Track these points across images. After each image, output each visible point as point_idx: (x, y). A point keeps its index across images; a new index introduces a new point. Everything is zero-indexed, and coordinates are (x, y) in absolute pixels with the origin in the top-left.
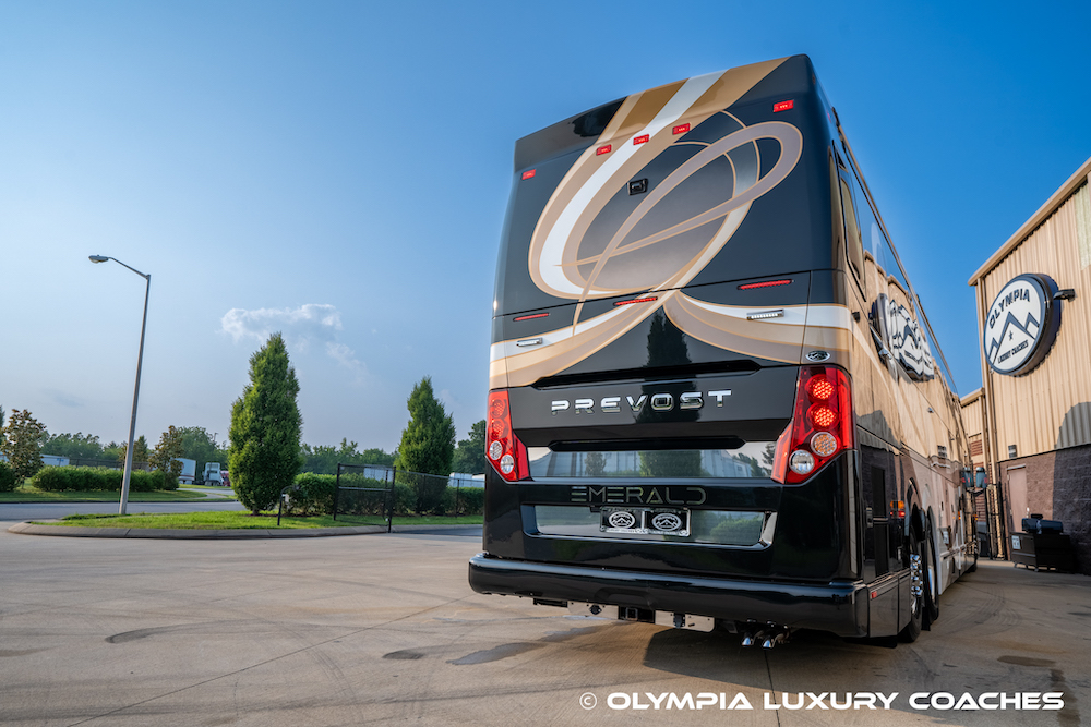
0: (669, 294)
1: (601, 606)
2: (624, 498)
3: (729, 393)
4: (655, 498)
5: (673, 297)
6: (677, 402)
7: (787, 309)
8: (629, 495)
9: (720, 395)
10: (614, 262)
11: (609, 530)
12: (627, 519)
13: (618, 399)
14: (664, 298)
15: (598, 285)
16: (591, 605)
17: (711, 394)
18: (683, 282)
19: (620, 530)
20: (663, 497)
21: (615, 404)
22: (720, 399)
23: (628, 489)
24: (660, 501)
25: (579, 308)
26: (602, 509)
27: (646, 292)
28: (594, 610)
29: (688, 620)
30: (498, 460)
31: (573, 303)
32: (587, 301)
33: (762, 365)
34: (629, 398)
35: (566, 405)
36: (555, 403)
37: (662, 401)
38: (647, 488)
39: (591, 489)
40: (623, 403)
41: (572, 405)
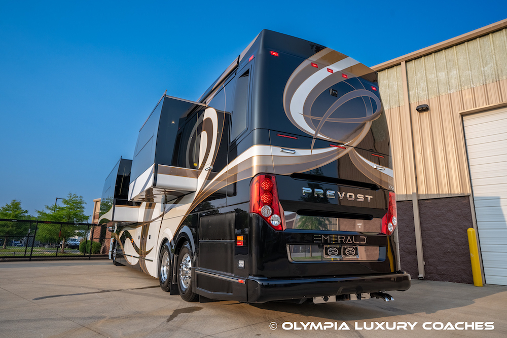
1: (328, 297)
2: (337, 241)
3: (372, 197)
4: (349, 241)
5: (351, 150)
6: (356, 198)
7: (386, 168)
8: (339, 239)
9: (369, 197)
10: (327, 124)
11: (328, 257)
12: (335, 251)
13: (334, 192)
14: (349, 149)
15: (322, 133)
16: (323, 297)
17: (366, 196)
18: (355, 145)
19: (333, 257)
20: (352, 241)
21: (333, 194)
22: (369, 199)
23: (339, 236)
25: (314, 141)
26: (325, 246)
27: (342, 144)
28: (326, 299)
29: (362, 296)
30: (268, 217)
31: (310, 137)
32: (317, 139)
33: (379, 187)
34: (339, 192)
35: (310, 190)
36: (303, 188)
37: (351, 196)
38: (346, 236)
39: (323, 236)
40: (336, 194)
41: (313, 191)
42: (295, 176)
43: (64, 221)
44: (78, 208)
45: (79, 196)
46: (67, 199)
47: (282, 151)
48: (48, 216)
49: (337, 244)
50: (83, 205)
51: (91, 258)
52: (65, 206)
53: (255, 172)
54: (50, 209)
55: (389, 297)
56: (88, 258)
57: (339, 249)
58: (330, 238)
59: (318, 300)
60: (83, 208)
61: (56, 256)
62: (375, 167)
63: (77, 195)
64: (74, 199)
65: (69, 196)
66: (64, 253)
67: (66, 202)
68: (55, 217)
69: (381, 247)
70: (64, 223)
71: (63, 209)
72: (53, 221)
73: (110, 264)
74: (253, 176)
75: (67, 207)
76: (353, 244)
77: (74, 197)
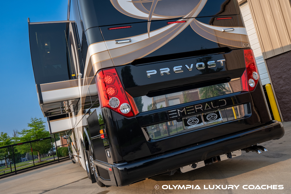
0: (191, 20)
1: (196, 163)
2: (194, 111)
3: (224, 60)
4: (207, 107)
5: (193, 22)
6: (206, 65)
7: (235, 28)
8: (196, 109)
9: (222, 61)
10: (160, 3)
11: (189, 128)
12: (195, 120)
13: (181, 66)
14: (189, 22)
15: (156, 14)
16: (191, 165)
17: (218, 61)
18: (195, 15)
19: (194, 126)
21: (180, 69)
22: (222, 62)
23: (195, 106)
24: (210, 108)
25: (149, 24)
26: (183, 119)
27: (181, 18)
28: (194, 166)
29: (232, 154)
30: (117, 108)
31: (145, 21)
32: (152, 21)
33: (232, 49)
34: (186, 66)
35: (155, 72)
36: (147, 72)
37: (200, 66)
38: (204, 104)
39: (178, 110)
40: (184, 68)
41: (159, 72)
42: (136, 62)
43: (33, 139)
44: (41, 127)
45: (39, 118)
46: (31, 123)
47: (117, 43)
48: (21, 139)
49: (196, 113)
50: (44, 124)
51: (60, 161)
52: (32, 128)
53: (96, 69)
54: (21, 133)
55: (262, 148)
56: (58, 161)
57: (199, 118)
58: (186, 109)
59: (186, 169)
60: (44, 126)
61: (35, 166)
62: (223, 30)
63: (37, 118)
64: (36, 122)
65: (31, 120)
66: (41, 162)
67: (30, 125)
68: (26, 139)
69: (245, 105)
70: (33, 141)
71: (30, 131)
72: (24, 142)
73: (71, 163)
74: (95, 75)
75: (33, 129)
76: (213, 109)
77: (36, 120)
